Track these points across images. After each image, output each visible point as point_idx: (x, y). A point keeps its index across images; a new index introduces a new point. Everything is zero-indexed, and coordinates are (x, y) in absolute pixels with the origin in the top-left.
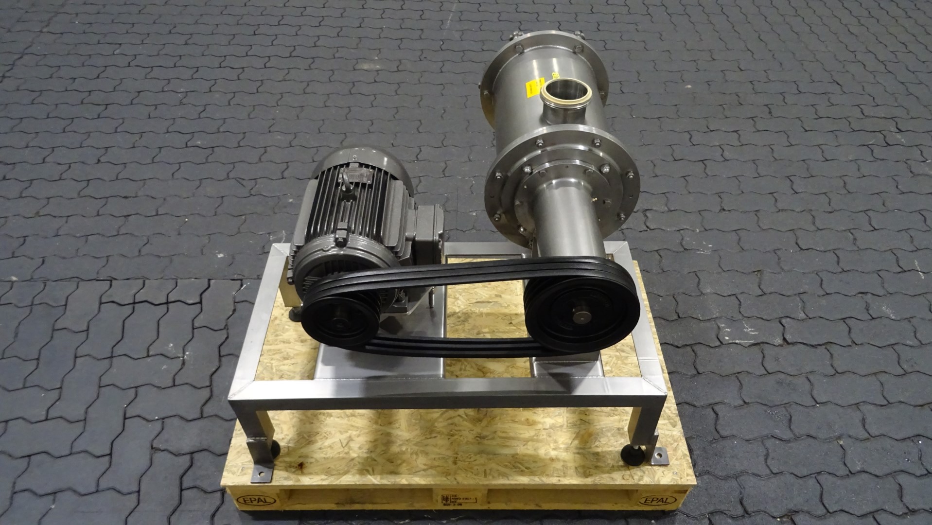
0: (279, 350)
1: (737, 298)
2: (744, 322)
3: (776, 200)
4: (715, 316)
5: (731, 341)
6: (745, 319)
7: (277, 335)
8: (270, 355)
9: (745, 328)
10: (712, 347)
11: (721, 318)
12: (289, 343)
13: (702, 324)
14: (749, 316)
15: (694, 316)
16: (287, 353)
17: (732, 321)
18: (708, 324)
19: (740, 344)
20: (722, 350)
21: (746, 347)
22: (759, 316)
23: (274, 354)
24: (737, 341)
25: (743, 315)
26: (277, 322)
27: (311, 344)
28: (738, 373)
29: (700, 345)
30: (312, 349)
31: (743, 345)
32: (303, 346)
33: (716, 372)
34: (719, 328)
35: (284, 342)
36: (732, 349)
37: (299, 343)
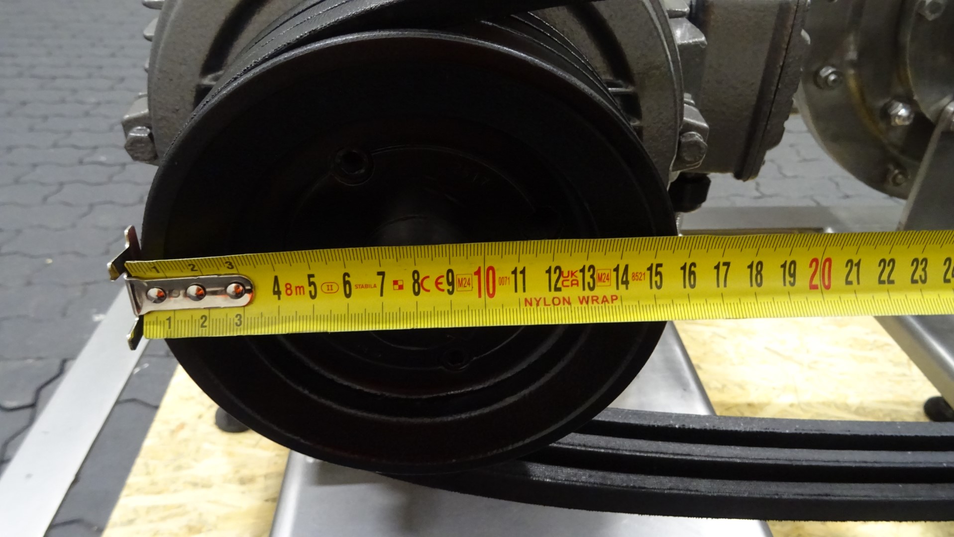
0: (180, 506)
7: (179, 468)
8: (151, 522)
12: (207, 486)
16: (200, 514)
23: (163, 519)
26: (183, 434)
27: (266, 488)
30: (267, 501)
32: (243, 493)
35: (195, 485)
37: (236, 488)
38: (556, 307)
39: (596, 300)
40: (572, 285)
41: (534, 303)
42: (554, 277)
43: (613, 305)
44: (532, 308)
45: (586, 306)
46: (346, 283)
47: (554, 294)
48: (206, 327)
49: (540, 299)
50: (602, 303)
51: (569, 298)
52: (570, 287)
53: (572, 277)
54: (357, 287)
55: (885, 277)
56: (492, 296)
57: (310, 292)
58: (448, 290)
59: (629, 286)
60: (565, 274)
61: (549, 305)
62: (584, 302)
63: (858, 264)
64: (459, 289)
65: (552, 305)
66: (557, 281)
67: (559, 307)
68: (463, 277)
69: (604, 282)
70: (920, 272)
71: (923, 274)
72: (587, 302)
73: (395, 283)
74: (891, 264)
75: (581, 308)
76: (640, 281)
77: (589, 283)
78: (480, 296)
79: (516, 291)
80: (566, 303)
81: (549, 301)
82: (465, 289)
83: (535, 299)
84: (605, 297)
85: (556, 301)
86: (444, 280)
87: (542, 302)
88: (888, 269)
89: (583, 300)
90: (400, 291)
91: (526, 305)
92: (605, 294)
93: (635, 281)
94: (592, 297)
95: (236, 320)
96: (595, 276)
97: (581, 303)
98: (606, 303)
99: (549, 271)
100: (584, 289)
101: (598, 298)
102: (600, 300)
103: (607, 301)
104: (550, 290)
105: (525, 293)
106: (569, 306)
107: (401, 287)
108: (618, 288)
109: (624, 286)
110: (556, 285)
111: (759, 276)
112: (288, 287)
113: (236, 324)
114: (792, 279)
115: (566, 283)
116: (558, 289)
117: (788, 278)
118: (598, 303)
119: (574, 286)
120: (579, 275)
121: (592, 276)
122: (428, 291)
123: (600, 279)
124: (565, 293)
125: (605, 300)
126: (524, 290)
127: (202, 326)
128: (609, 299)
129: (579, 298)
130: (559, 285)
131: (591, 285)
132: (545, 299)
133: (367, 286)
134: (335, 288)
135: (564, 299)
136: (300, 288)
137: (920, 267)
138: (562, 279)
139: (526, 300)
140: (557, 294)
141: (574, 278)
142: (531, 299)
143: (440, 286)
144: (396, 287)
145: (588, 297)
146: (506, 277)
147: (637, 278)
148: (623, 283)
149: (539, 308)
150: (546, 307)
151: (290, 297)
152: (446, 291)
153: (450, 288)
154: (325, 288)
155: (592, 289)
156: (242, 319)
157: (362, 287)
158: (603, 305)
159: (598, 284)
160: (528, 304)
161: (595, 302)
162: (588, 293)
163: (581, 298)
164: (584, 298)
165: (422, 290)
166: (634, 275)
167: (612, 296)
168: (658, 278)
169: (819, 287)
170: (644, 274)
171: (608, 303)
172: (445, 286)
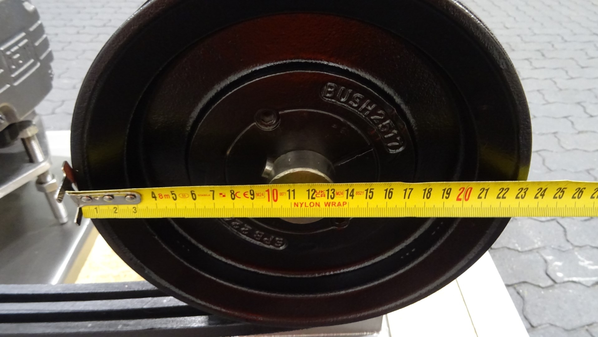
1: (558, 223)
2: (576, 253)
3: (572, 123)
4: (536, 246)
5: (566, 279)
6: (576, 249)
9: (579, 260)
10: (543, 288)
11: (544, 248)
13: (523, 257)
14: (580, 245)
15: (511, 246)
17: (560, 252)
18: (531, 256)
19: (579, 283)
20: (557, 291)
21: (588, 287)
22: (594, 245)
24: (575, 279)
25: (572, 244)
28: (589, 325)
29: (526, 284)
31: (584, 283)
33: (558, 324)
34: (546, 261)
36: (572, 291)
38: (311, 208)
39: (334, 205)
40: (321, 196)
41: (299, 205)
42: (311, 193)
43: (344, 207)
44: (298, 208)
45: (328, 207)
46: (192, 194)
47: (311, 200)
48: (117, 213)
49: (303, 203)
50: (337, 206)
51: (319, 203)
52: (320, 197)
53: (321, 193)
54: (199, 195)
55: (501, 195)
56: (276, 201)
57: (173, 197)
58: (251, 198)
59: (354, 197)
60: (318, 191)
61: (308, 207)
62: (327, 205)
63: (487, 190)
64: (257, 197)
65: (309, 206)
66: (313, 194)
67: (313, 208)
68: (259, 192)
69: (340, 195)
70: (523, 193)
71: (524, 194)
72: (329, 206)
73: (221, 194)
74: (507, 190)
75: (326, 208)
76: (361, 195)
77: (331, 196)
78: (269, 201)
79: (289, 198)
80: (317, 205)
81: (308, 204)
82: (260, 197)
83: (300, 203)
84: (339, 203)
85: (312, 204)
86: (249, 193)
87: (304, 205)
88: (504, 192)
89: (327, 204)
90: (224, 197)
91: (295, 206)
92: (340, 201)
93: (358, 195)
94: (332, 203)
95: (133, 210)
96: (335, 193)
97: (326, 206)
98: (340, 206)
99: (309, 191)
100: (328, 198)
101: (335, 203)
102: (336, 205)
103: (340, 205)
104: (309, 198)
105: (294, 200)
106: (319, 208)
107: (224, 196)
108: (347, 198)
109: (351, 197)
110: (312, 196)
111: (429, 194)
112: (160, 195)
113: (134, 212)
114: (447, 196)
115: (317, 196)
116: (313, 198)
117: (445, 195)
118: (335, 206)
119: (322, 197)
120: (326, 193)
121: (333, 193)
122: (240, 198)
123: (337, 194)
124: (317, 200)
125: (339, 204)
126: (294, 198)
127: (115, 213)
128: (342, 204)
129: (325, 203)
130: (314, 196)
131: (332, 197)
132: (305, 203)
133: (205, 195)
134: (187, 196)
135: (316, 203)
136: (167, 195)
137: (523, 191)
138: (315, 194)
139: (295, 204)
140: (313, 200)
141: (322, 193)
142: (298, 203)
143: (246, 196)
144: (222, 196)
145: (330, 203)
146: (284, 193)
147: (359, 194)
148: (350, 196)
149: (302, 208)
150: (306, 208)
151: (160, 199)
152: (250, 198)
153: (252, 197)
154: (181, 196)
155: (332, 198)
156: (137, 209)
157: (202, 195)
158: (338, 207)
159: (336, 196)
160: (296, 206)
161: (333, 205)
162: (330, 200)
163: (326, 203)
164: (327, 203)
165: (236, 197)
166: (357, 193)
167: (343, 203)
168: (371, 194)
169: (462, 200)
170: (363, 192)
171: (341, 206)
172: (249, 196)
